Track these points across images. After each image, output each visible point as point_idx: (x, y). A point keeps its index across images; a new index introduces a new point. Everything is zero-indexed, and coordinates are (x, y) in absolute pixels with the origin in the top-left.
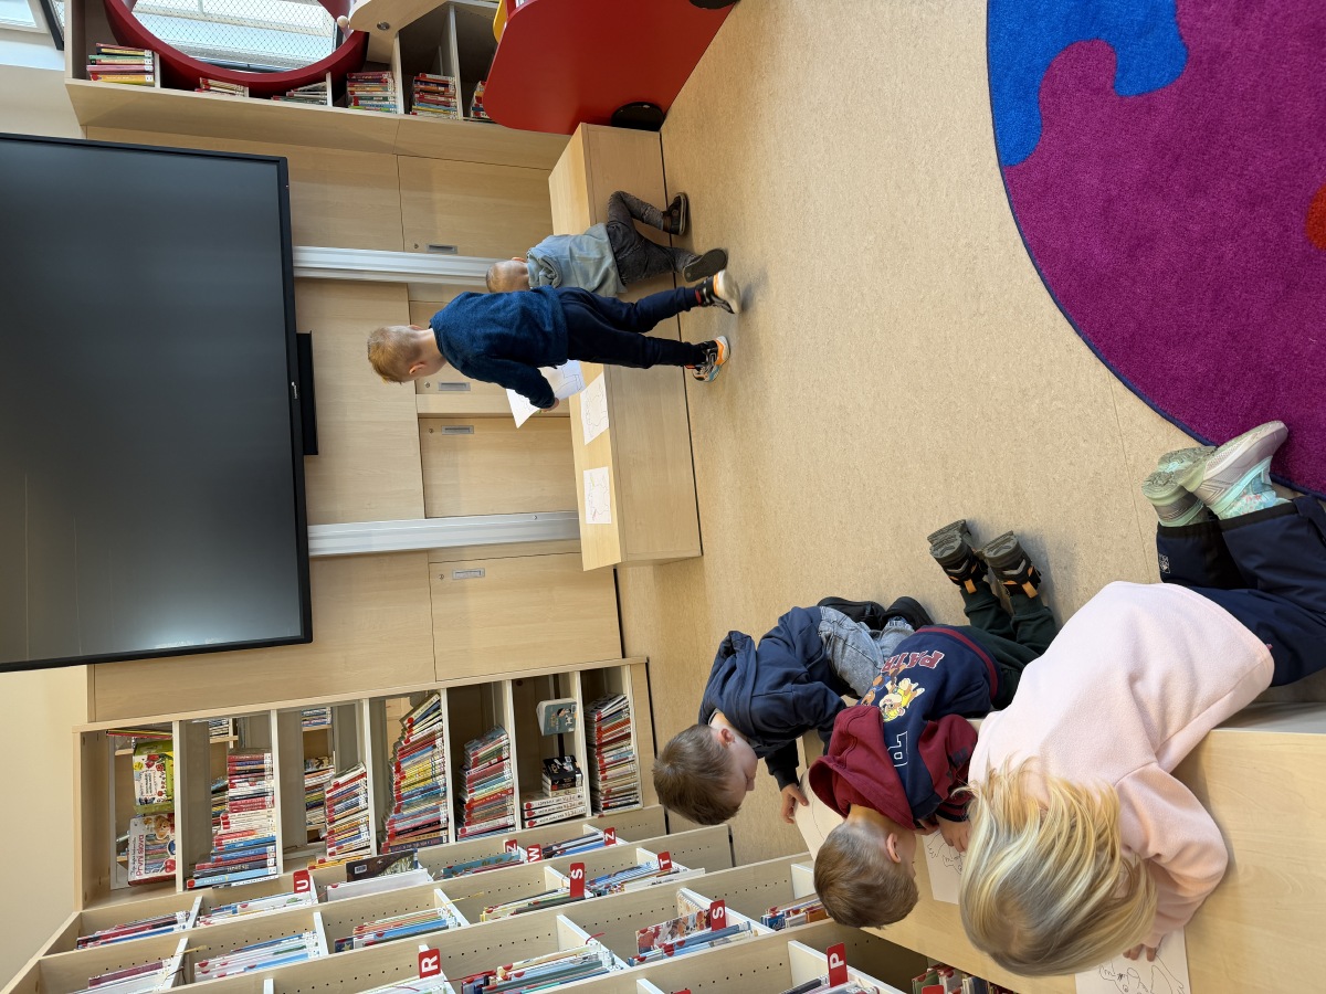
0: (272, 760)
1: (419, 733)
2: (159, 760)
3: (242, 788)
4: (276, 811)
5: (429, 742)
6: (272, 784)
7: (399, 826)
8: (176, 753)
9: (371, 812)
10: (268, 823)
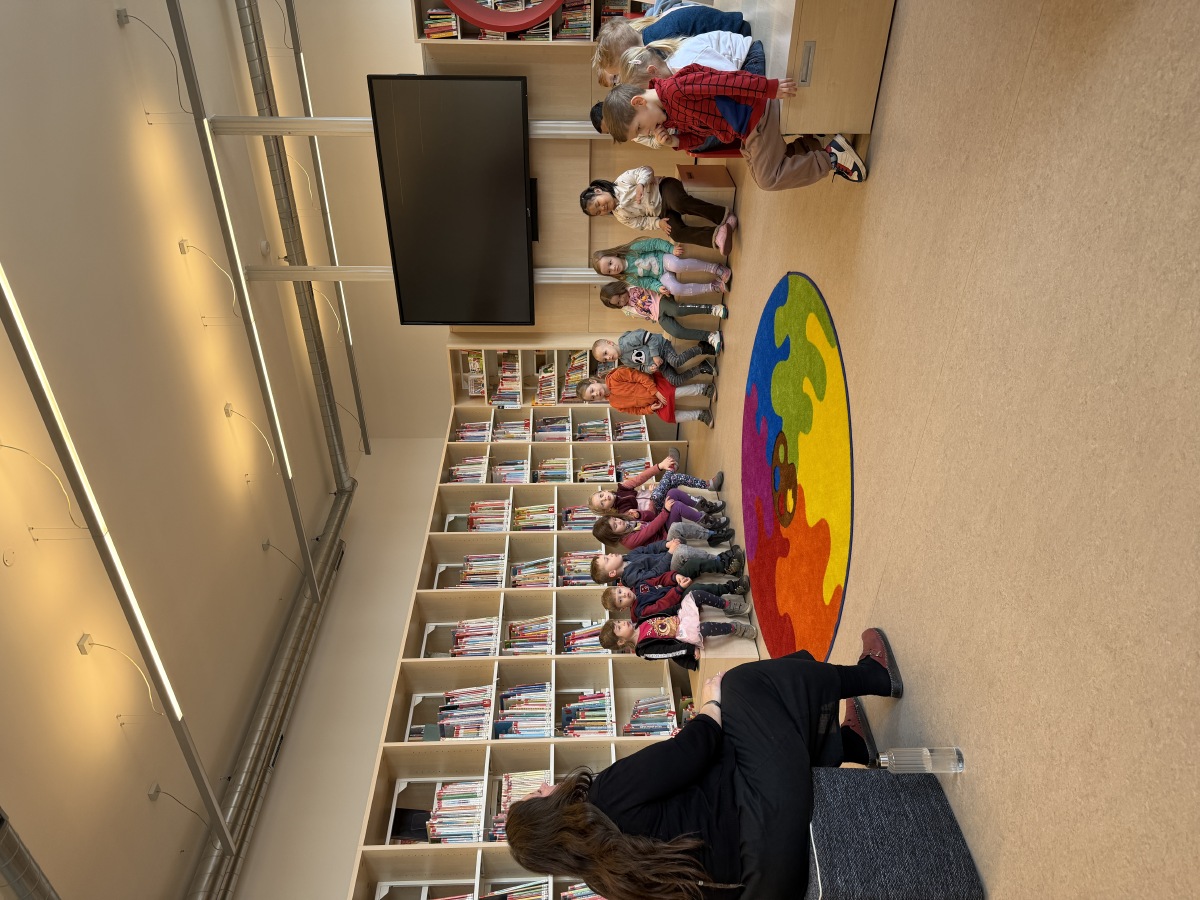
0: (519, 366)
1: (577, 363)
2: (478, 359)
3: (508, 374)
4: (520, 383)
5: (580, 368)
6: (519, 374)
7: (567, 395)
8: (483, 358)
9: (556, 388)
10: (518, 386)
